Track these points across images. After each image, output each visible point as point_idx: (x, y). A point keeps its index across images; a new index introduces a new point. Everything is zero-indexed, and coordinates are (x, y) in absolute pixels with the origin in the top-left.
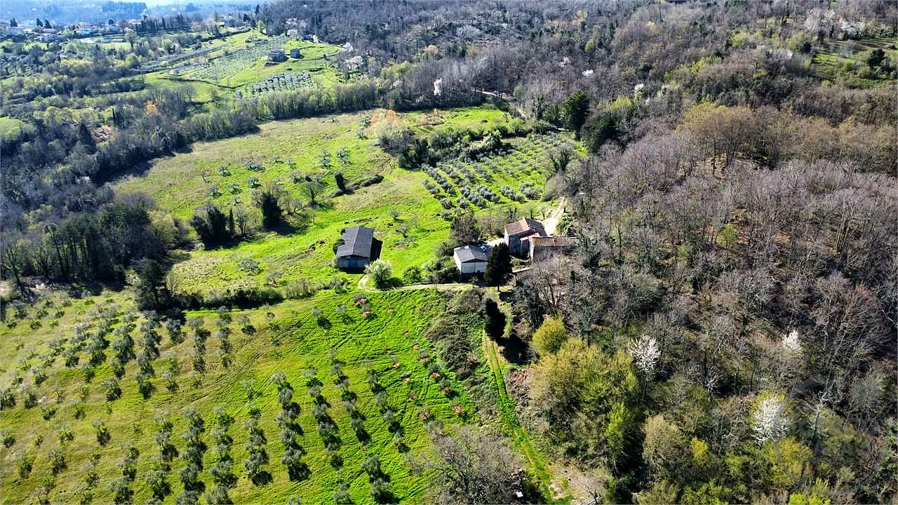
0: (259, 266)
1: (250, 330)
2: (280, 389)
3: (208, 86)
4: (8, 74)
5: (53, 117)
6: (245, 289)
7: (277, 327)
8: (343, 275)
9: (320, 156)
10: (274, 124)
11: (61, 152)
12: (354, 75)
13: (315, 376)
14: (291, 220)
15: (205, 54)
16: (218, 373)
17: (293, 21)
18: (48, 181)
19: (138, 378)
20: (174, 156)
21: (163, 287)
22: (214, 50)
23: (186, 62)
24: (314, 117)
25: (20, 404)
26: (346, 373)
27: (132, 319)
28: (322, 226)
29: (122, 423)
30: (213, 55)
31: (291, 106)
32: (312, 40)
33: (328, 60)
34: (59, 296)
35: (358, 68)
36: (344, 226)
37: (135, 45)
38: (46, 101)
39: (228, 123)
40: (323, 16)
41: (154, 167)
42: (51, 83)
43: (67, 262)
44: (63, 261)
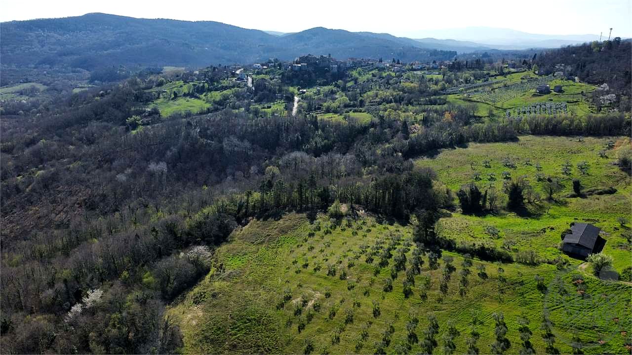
0: (499, 234)
1: (484, 276)
2: (497, 325)
3: (488, 106)
4: (371, 89)
5: (389, 115)
6: (486, 246)
7: (504, 280)
8: (565, 257)
9: (563, 165)
10: (530, 137)
11: (389, 137)
12: (605, 108)
13: (527, 326)
14: (530, 207)
15: (490, 85)
16: (455, 298)
17: (561, 66)
18: (379, 152)
19: (404, 283)
20: (455, 149)
21: (431, 230)
22: (497, 83)
23: (476, 89)
24: (563, 136)
25: (337, 276)
26: (553, 332)
27: (409, 245)
28: (554, 217)
29: (388, 308)
30: (495, 86)
31: (547, 126)
32: (574, 80)
33: (585, 95)
34: (370, 220)
35: (611, 103)
36: (573, 221)
37: (446, 77)
38: (388, 106)
39: (496, 132)
40: (587, 62)
41: (441, 154)
42: (392, 96)
43: (379, 200)
44: (377, 200)
